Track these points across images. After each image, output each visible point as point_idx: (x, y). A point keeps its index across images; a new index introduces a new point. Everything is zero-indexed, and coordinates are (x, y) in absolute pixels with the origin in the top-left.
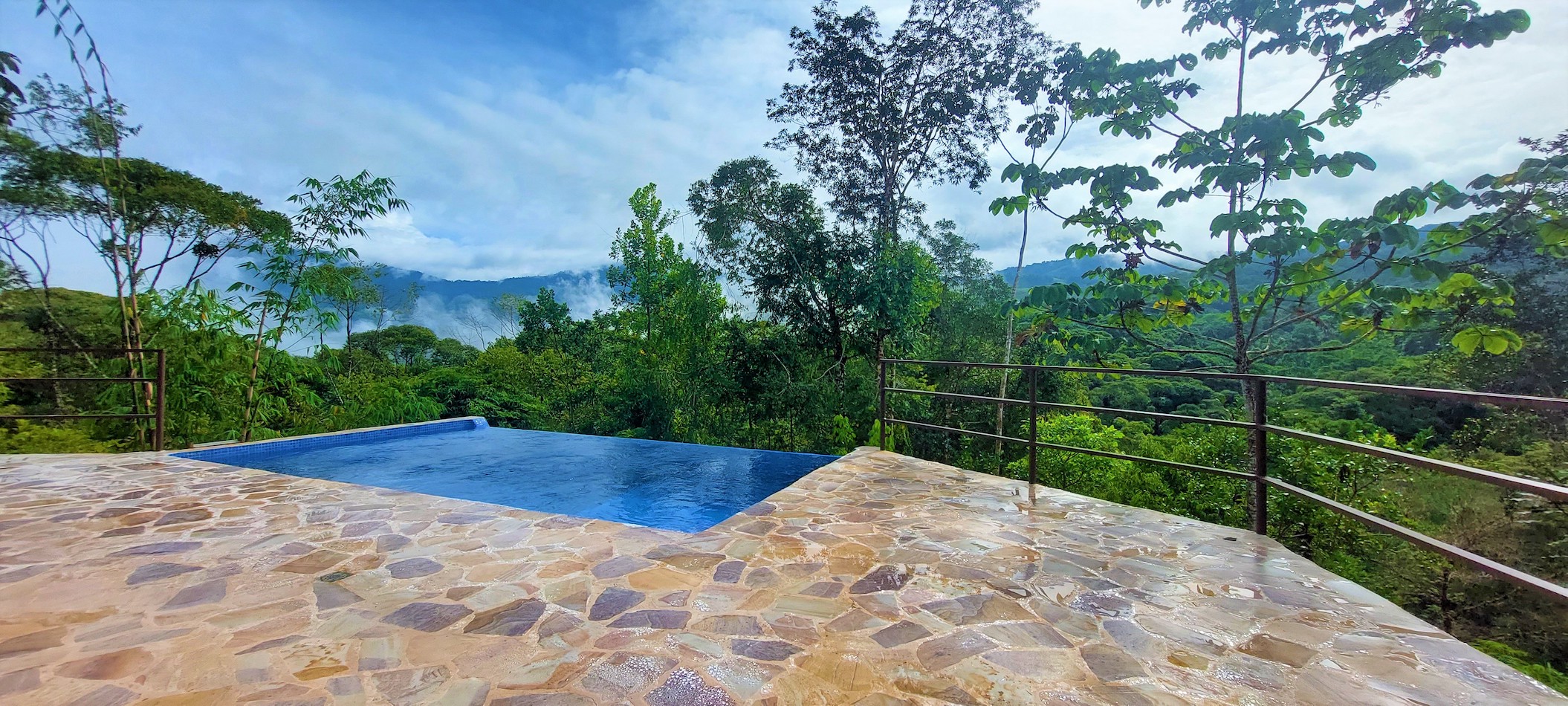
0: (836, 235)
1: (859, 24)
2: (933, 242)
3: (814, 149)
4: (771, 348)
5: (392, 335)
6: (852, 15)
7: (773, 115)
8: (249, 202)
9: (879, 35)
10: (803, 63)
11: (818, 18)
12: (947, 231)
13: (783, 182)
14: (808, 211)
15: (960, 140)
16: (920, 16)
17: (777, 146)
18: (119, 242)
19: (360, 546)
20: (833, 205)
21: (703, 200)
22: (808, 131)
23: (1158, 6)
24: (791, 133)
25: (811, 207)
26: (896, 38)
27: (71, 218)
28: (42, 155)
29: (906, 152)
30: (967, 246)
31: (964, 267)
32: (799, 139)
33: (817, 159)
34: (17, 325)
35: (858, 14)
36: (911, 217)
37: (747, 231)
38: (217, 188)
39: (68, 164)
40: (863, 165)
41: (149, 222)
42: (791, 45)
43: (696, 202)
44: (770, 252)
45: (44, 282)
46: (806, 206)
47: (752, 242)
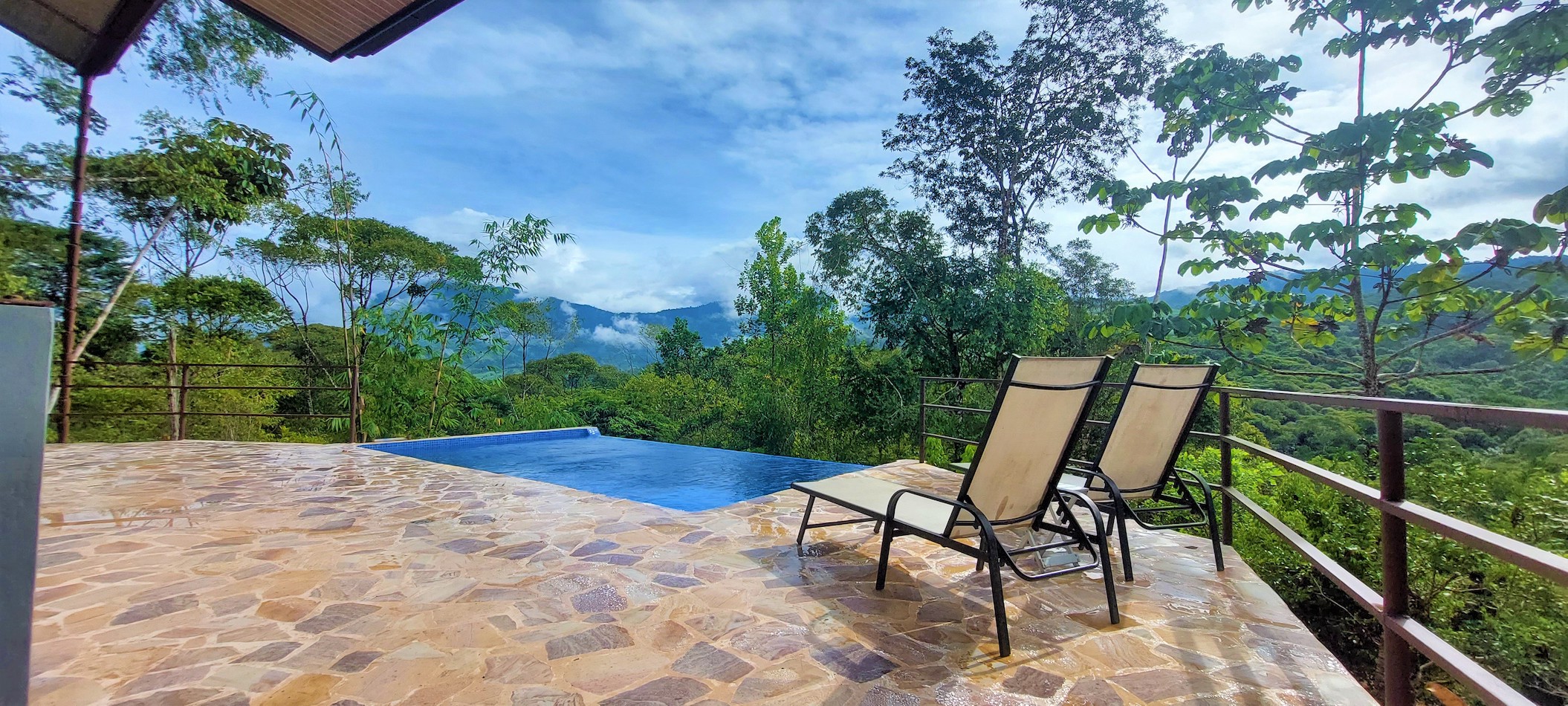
0: (953, 260)
1: (975, 49)
2: (1065, 262)
3: (932, 175)
4: (885, 373)
5: (561, 362)
6: (967, 41)
7: (888, 145)
8: (449, 249)
9: (997, 58)
10: (918, 92)
11: (933, 48)
12: (1082, 251)
13: (901, 209)
14: (927, 237)
15: (1086, 156)
16: (1041, 34)
17: (892, 174)
18: (356, 286)
19: (450, 506)
20: (951, 230)
21: (819, 231)
22: (924, 159)
23: (1258, 8)
24: (906, 161)
25: (930, 233)
26: (1014, 59)
27: (323, 267)
28: (305, 220)
29: (1028, 173)
30: (1105, 266)
31: (1100, 289)
32: (915, 167)
33: (934, 185)
34: (288, 353)
35: (974, 39)
36: (1035, 238)
37: (864, 260)
38: (425, 239)
39: (320, 226)
40: (982, 188)
41: (377, 268)
42: (906, 75)
43: (813, 233)
44: (887, 278)
45: (304, 319)
46: (924, 233)
47: (868, 270)
